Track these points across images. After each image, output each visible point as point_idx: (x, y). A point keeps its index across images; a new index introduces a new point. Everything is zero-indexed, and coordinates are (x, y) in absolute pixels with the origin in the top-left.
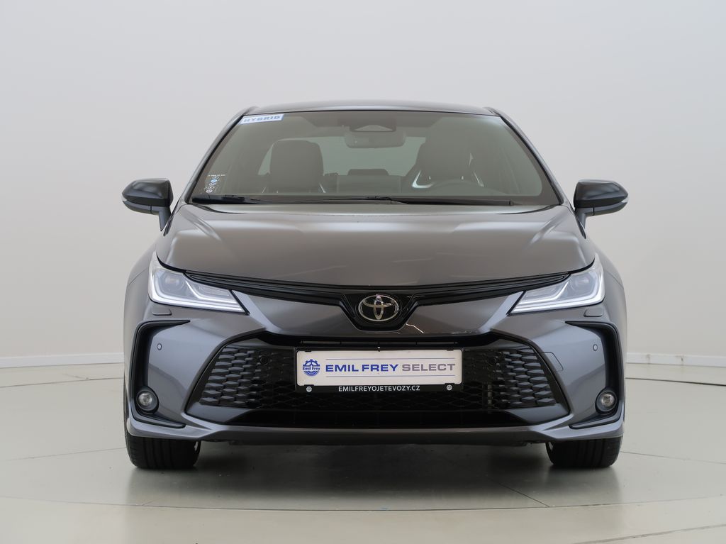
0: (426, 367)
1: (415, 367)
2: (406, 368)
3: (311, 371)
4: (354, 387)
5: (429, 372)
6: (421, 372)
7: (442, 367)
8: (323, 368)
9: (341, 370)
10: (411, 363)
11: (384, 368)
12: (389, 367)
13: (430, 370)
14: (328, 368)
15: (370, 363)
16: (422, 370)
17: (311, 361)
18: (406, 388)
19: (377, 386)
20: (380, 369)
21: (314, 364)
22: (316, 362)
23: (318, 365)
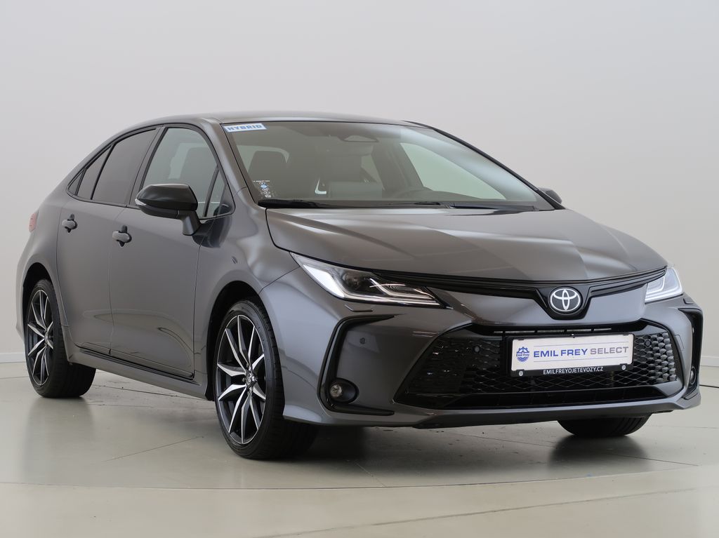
0: (608, 350)
1: (599, 351)
2: (593, 352)
3: (523, 357)
4: (555, 370)
5: (610, 355)
6: (604, 355)
7: (619, 350)
8: (532, 354)
9: (545, 356)
10: (597, 347)
11: (577, 352)
12: (581, 351)
13: (610, 352)
14: (535, 354)
15: (567, 348)
16: (605, 353)
17: (523, 348)
18: (593, 370)
19: (572, 369)
20: (574, 353)
21: (525, 351)
22: (526, 349)
23: (528, 352)
